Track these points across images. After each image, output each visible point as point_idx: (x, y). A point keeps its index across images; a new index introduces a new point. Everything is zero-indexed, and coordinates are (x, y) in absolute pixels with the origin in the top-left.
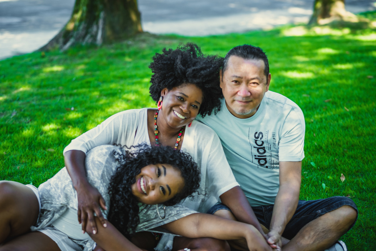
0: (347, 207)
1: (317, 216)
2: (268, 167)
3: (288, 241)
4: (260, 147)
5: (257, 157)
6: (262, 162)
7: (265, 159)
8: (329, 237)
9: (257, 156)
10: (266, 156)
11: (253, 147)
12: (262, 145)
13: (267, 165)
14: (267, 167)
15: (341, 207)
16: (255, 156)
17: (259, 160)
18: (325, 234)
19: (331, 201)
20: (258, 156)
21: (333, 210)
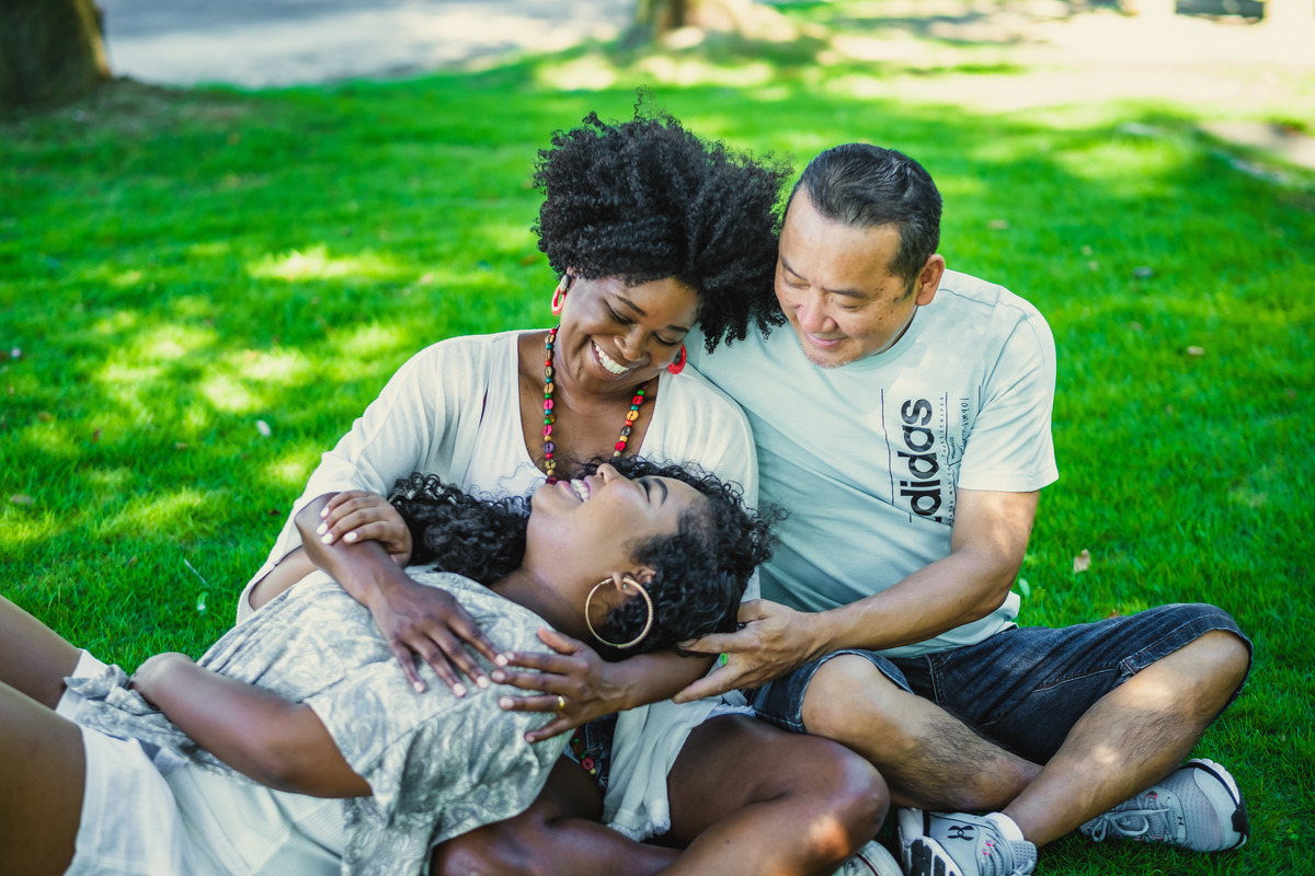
0: (1220, 634)
1: (1125, 677)
2: (943, 521)
3: (1036, 767)
4: (920, 454)
5: (909, 488)
6: (925, 503)
7: (936, 495)
8: (1175, 738)
9: (909, 484)
10: (937, 483)
11: (894, 455)
12: (926, 447)
13: (939, 513)
14: (939, 519)
15: (1199, 637)
16: (904, 483)
17: (916, 496)
18: (1161, 731)
19: (1161, 622)
20: (914, 484)
21: (1174, 651)
